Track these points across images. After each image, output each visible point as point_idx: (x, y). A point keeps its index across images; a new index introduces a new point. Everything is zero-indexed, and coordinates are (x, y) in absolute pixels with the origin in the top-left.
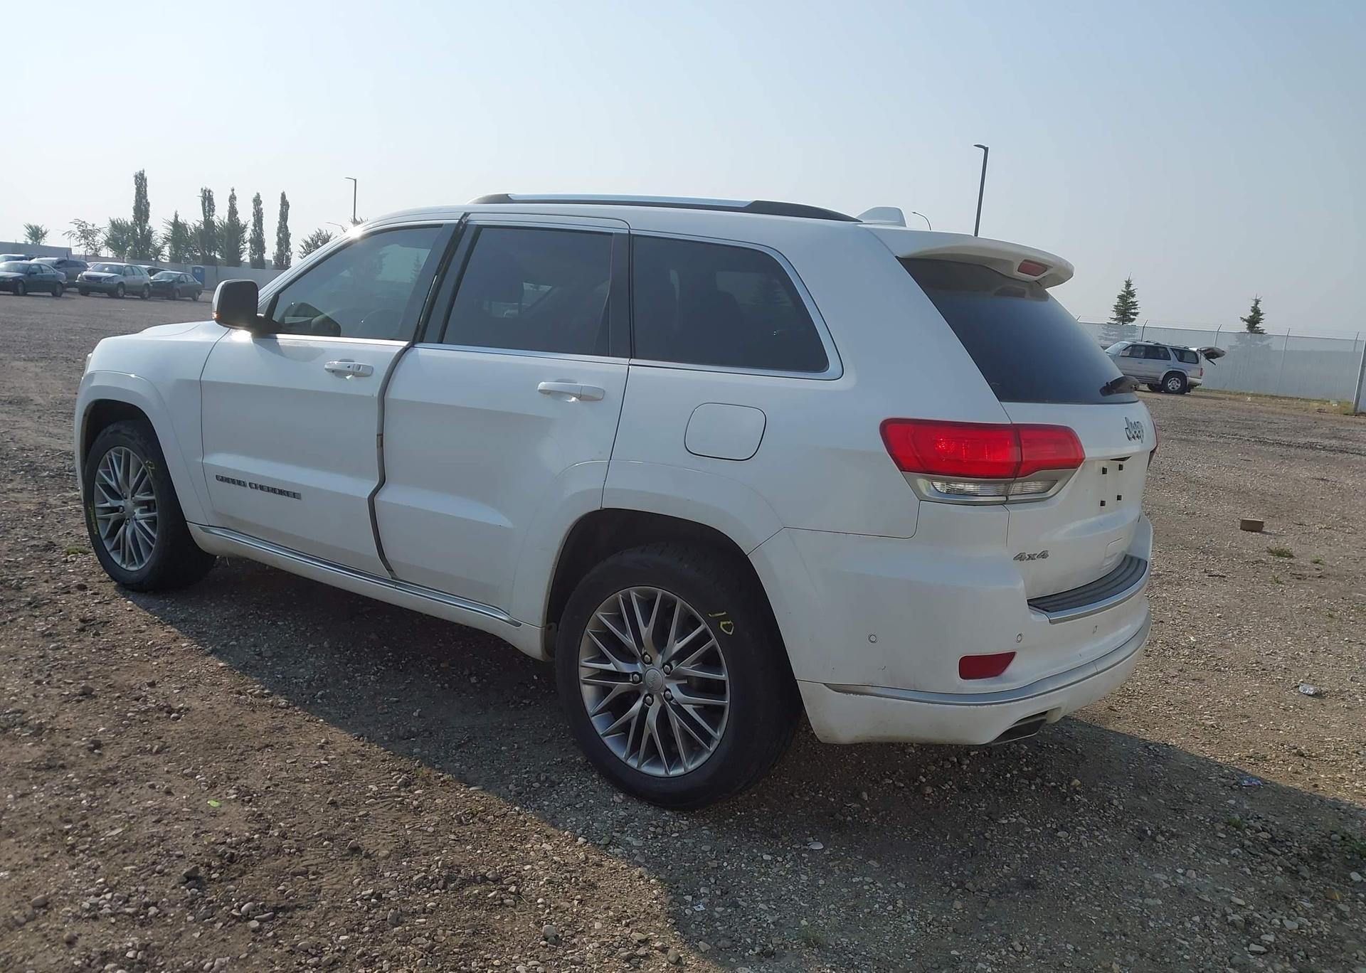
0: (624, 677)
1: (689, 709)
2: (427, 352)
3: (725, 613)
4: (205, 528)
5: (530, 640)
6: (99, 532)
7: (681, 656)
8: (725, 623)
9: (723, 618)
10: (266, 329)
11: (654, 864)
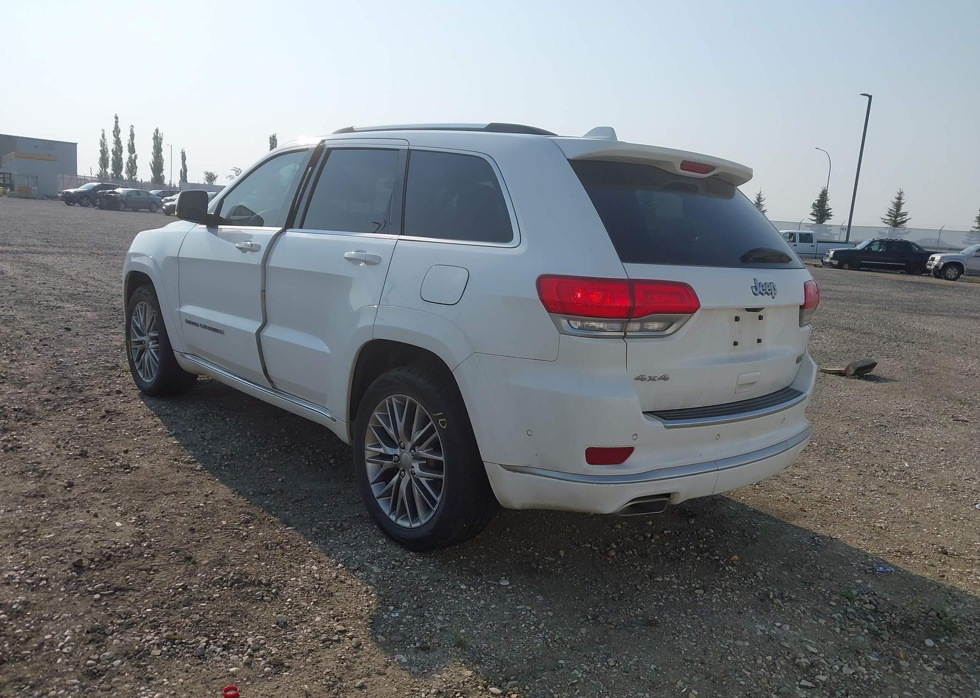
0: (389, 457)
1: (423, 480)
2: (292, 234)
3: (442, 413)
4: (183, 354)
5: (341, 430)
6: (132, 357)
7: (420, 442)
8: (441, 420)
9: (440, 417)
10: (213, 222)
11: (381, 583)
